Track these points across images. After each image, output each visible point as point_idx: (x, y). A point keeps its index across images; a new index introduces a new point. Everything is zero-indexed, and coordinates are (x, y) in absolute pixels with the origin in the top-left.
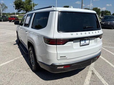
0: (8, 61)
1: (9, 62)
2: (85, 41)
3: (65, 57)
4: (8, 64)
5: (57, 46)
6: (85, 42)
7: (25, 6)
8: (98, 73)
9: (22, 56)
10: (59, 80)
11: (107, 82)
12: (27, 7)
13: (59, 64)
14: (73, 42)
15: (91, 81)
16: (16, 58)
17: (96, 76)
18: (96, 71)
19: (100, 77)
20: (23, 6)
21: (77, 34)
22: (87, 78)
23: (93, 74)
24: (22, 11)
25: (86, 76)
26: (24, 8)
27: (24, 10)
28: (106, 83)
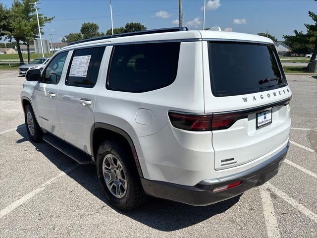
0: (27, 192)
1: (31, 195)
2: (265, 114)
3: (233, 159)
4: (32, 200)
5: (214, 132)
6: (265, 118)
7: (13, 24)
8: (284, 194)
9: (63, 173)
10: (200, 224)
11: (312, 211)
12: (20, 27)
13: (218, 179)
14: (246, 119)
15: (277, 213)
16: (48, 182)
17: (283, 201)
18: (276, 189)
19: (293, 202)
20: (9, 23)
21: (255, 98)
22: (264, 208)
23: (273, 196)
24: (3, 38)
25: (261, 205)
26: (11, 31)
27: (10, 37)
28: (313, 214)
